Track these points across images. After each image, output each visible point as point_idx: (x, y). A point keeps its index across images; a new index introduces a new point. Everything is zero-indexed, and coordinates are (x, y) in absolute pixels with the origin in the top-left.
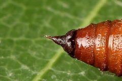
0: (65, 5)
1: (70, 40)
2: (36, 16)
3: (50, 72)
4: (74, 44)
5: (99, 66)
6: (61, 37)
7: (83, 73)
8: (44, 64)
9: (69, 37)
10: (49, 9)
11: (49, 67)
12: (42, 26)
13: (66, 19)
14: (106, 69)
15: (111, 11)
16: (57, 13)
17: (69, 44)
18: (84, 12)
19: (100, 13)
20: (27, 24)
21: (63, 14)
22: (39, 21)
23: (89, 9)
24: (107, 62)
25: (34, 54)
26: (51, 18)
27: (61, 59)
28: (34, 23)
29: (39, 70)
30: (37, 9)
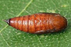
0: (13, 12)
1: (9, 21)
2: (4, 14)
3: (5, 29)
4: (10, 22)
5: (16, 28)
6: (7, 20)
7: (13, 30)
8: (4, 27)
9: (9, 20)
10: (8, 12)
11: (5, 28)
12: (5, 17)
13: (12, 15)
14: (18, 29)
15: (24, 14)
16: (10, 13)
17: (8, 22)
18: (17, 14)
19: (21, 14)
20: (2, 16)
21: (11, 14)
22: (5, 15)
23: (19, 13)
24: (18, 27)
25: (2, 24)
26: (8, 15)
27: (8, 27)
28: (4, 16)
29: (2, 28)
30: (5, 12)
